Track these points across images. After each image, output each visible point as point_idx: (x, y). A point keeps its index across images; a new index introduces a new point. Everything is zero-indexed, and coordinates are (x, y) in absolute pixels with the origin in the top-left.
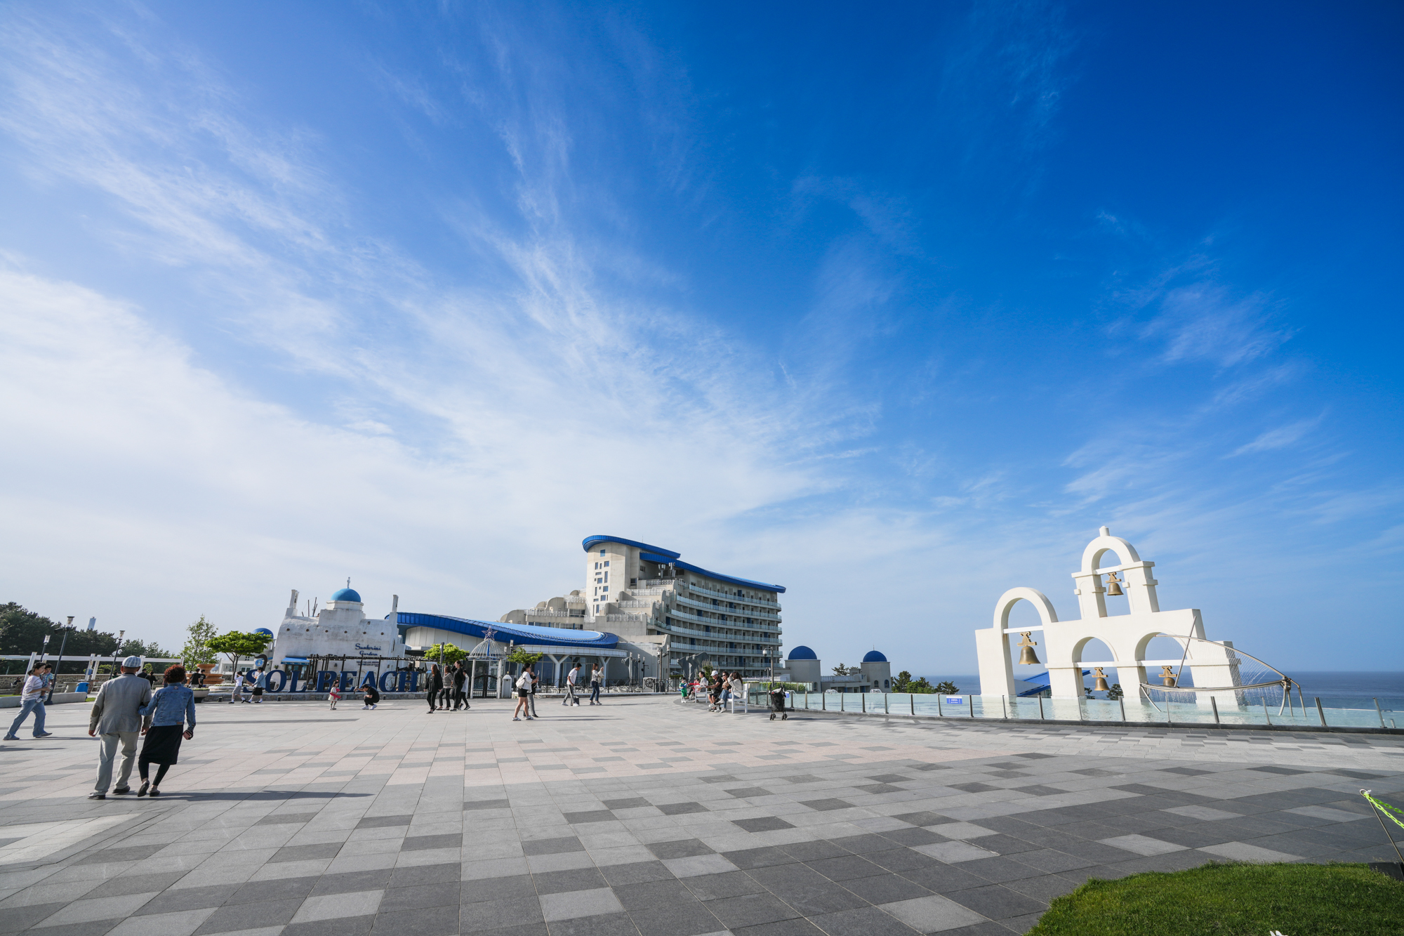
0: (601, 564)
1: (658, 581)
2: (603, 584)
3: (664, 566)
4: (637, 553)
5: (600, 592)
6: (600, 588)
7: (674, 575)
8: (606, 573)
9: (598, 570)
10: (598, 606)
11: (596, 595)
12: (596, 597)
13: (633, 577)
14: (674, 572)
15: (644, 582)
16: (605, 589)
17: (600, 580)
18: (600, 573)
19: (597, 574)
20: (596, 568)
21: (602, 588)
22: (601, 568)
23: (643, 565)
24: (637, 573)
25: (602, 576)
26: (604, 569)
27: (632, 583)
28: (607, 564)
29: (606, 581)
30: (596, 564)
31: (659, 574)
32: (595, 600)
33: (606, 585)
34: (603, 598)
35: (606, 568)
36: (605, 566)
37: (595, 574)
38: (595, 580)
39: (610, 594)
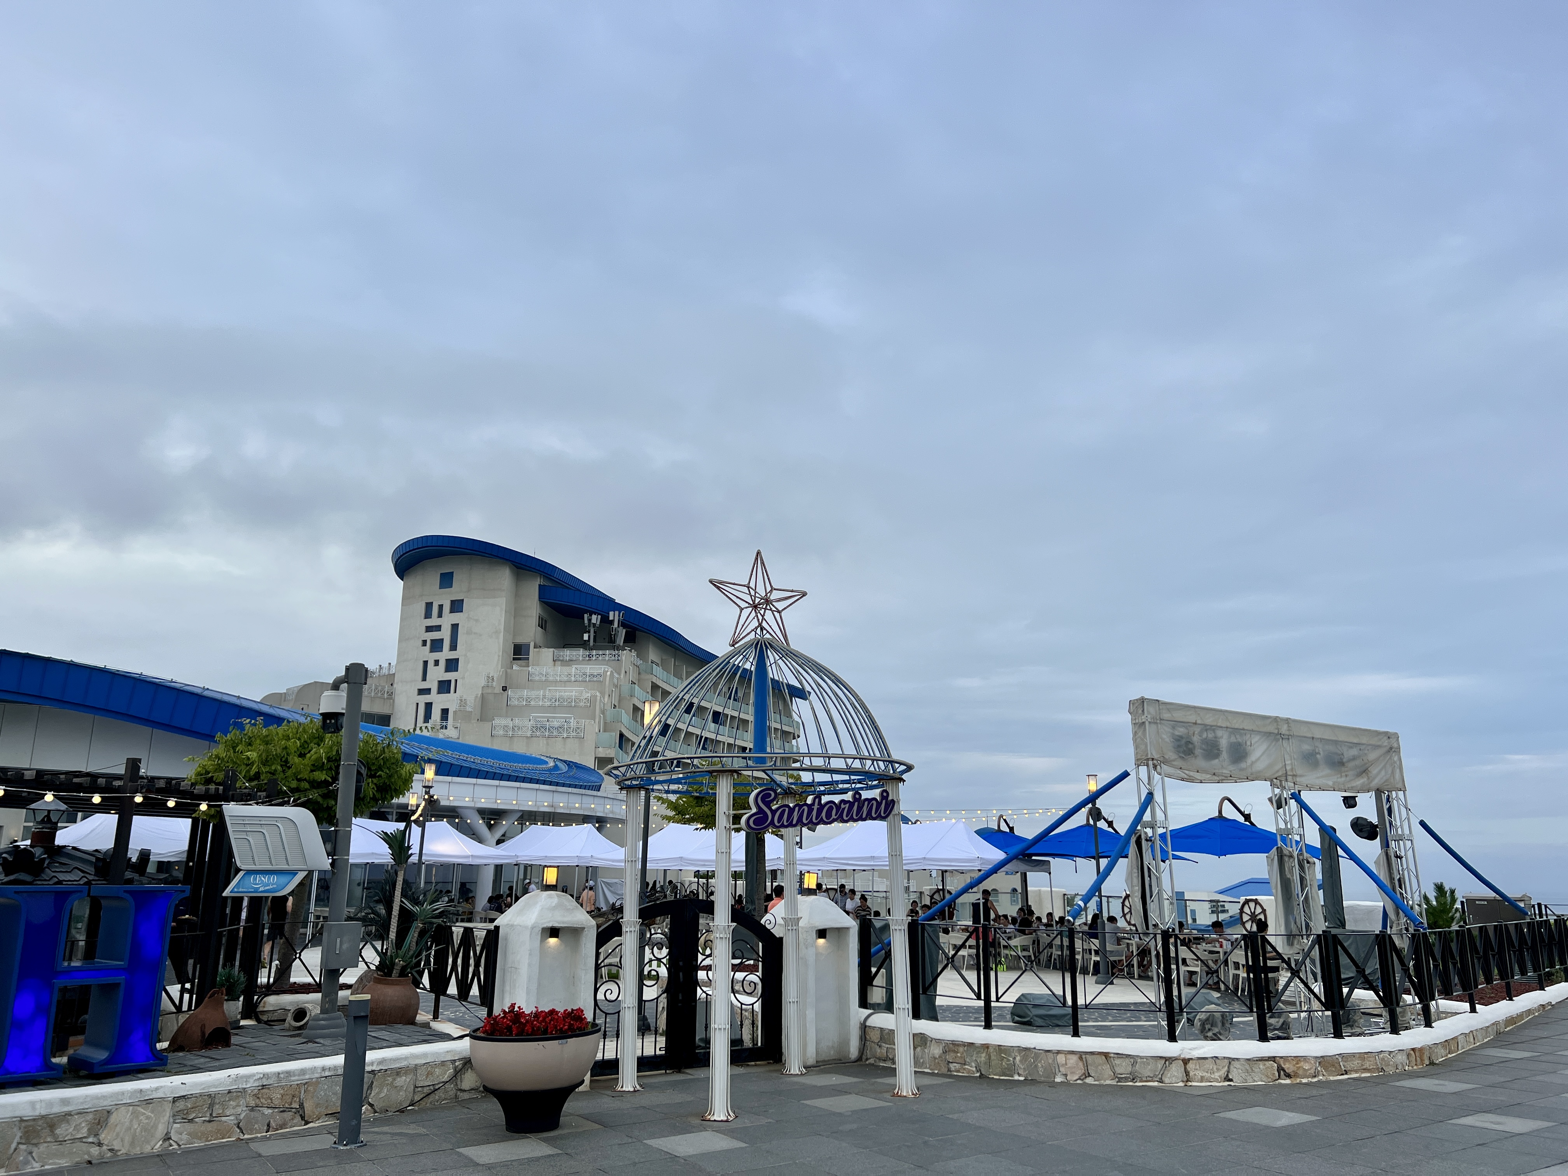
0: (441, 607)
1: (580, 652)
2: (446, 654)
3: (595, 619)
4: (532, 588)
5: (437, 674)
6: (437, 663)
7: (620, 640)
8: (455, 627)
9: (434, 621)
10: (429, 706)
11: (424, 679)
12: (424, 685)
13: (520, 640)
14: (622, 632)
15: (548, 653)
16: (452, 665)
17: (436, 646)
18: (438, 628)
19: (429, 629)
20: (428, 615)
21: (442, 664)
22: (440, 615)
23: (545, 616)
24: (531, 632)
25: (445, 634)
26: (448, 620)
27: (519, 652)
28: (457, 606)
29: (453, 647)
30: (429, 606)
31: (586, 637)
32: (421, 692)
33: (452, 655)
34: (444, 687)
35: (456, 618)
36: (451, 612)
37: (424, 629)
38: (424, 643)
39: (463, 678)
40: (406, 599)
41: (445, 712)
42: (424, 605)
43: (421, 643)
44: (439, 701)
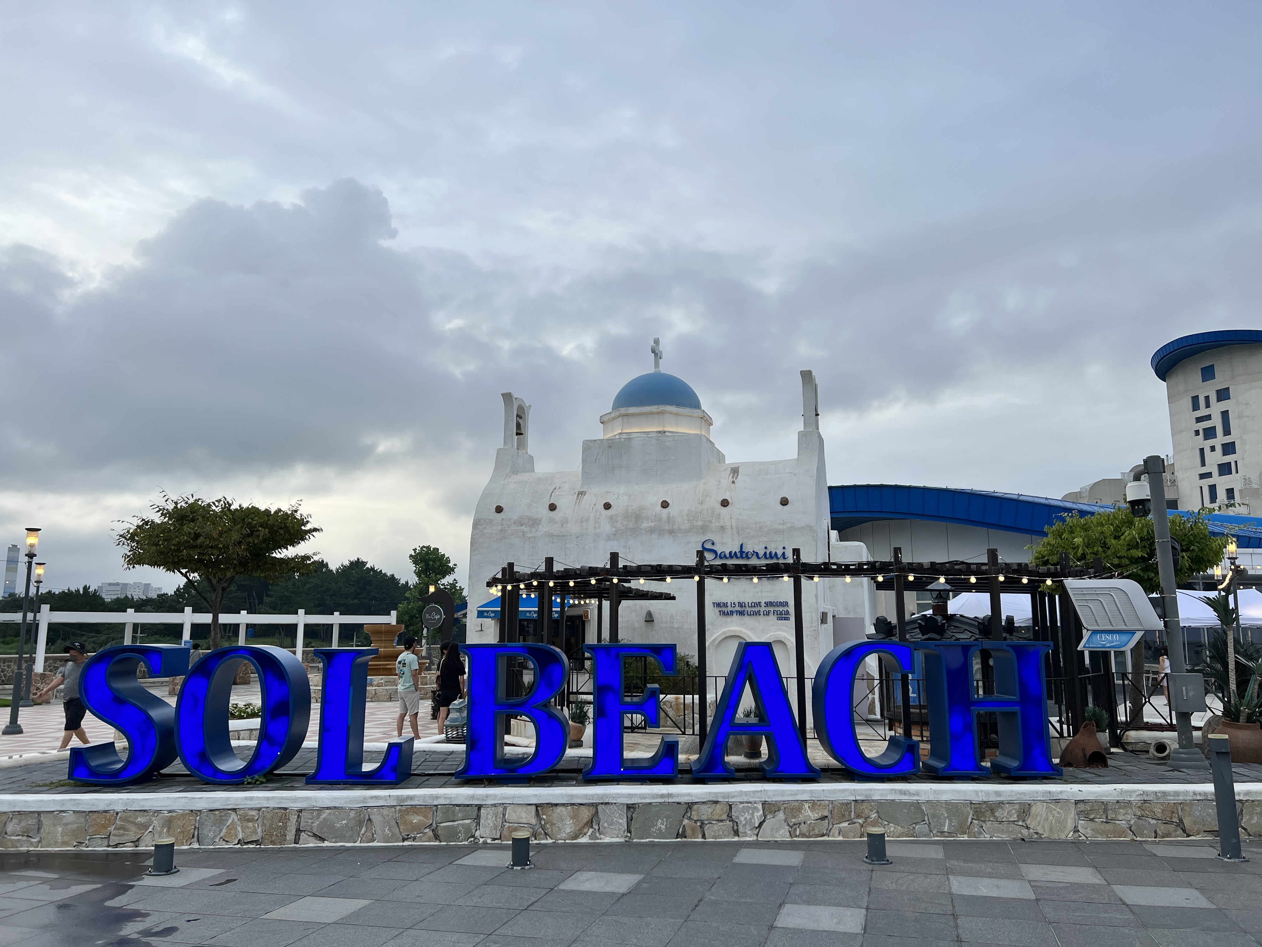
0: (1207, 398)
2: (1220, 439)
5: (1215, 459)
6: (1213, 449)
8: (1225, 415)
9: (1203, 412)
10: (1213, 489)
11: (1203, 464)
12: (1204, 470)
16: (1229, 449)
17: (1210, 433)
18: (1208, 417)
19: (1199, 420)
20: (1196, 407)
21: (1219, 449)
22: (1208, 406)
25: (1216, 422)
26: (1217, 408)
28: (1223, 395)
29: (1227, 431)
30: (1195, 399)
32: (1203, 476)
33: (1228, 439)
34: (1225, 469)
35: (1224, 405)
36: (1218, 401)
37: (1194, 421)
38: (1197, 433)
39: (1243, 459)
40: (1171, 398)
41: (1230, 493)
42: (1190, 399)
43: (1193, 434)
44: (1222, 483)
